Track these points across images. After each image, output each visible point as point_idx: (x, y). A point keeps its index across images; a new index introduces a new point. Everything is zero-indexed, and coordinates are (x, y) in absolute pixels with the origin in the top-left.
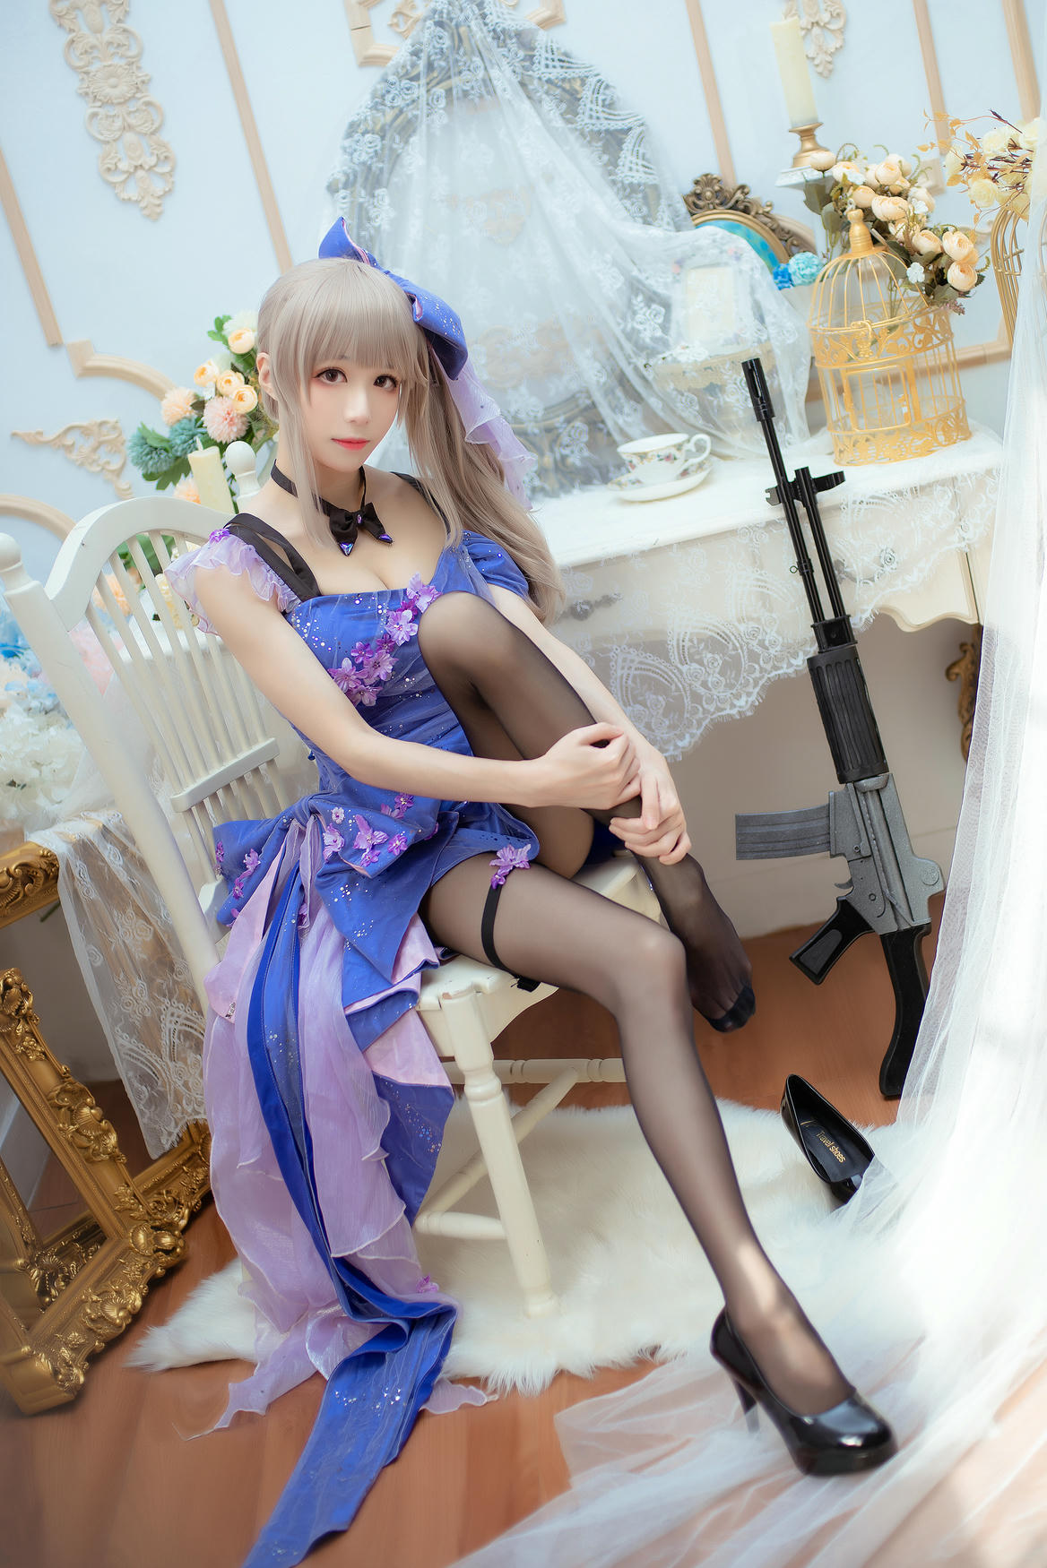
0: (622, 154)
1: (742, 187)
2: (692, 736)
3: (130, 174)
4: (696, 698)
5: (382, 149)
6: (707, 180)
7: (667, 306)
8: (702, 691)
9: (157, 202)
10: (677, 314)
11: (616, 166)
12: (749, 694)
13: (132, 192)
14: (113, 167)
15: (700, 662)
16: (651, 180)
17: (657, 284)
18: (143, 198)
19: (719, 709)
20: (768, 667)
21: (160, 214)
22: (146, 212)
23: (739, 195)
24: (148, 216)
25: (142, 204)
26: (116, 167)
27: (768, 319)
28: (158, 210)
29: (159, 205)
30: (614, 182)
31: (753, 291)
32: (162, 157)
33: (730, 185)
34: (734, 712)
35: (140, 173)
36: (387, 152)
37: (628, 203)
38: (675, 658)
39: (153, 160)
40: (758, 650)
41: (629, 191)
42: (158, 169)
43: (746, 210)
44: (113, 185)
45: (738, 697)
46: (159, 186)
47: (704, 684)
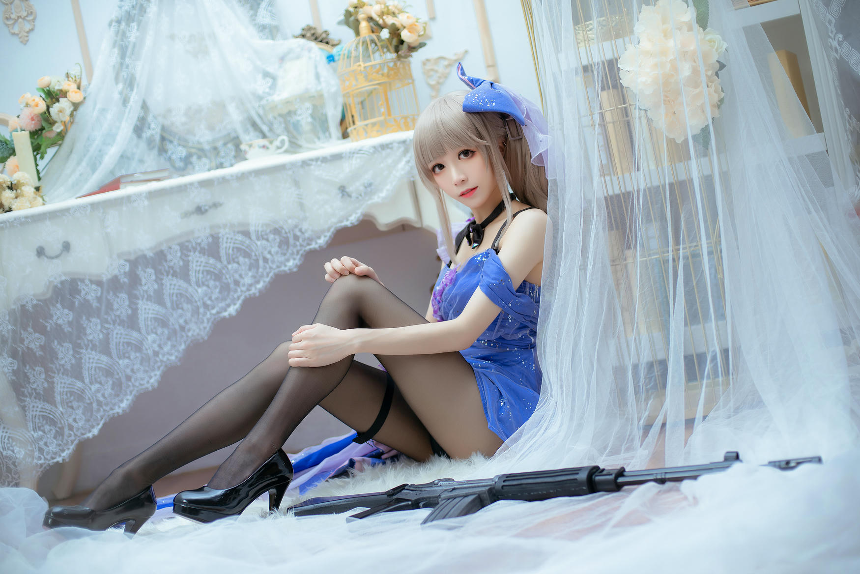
0: (260, 10)
1: (326, 32)
2: (264, 282)
3: (16, 21)
4: (266, 260)
5: (136, 4)
6: (309, 28)
7: (274, 78)
8: (269, 256)
9: (26, 34)
10: (280, 82)
11: (256, 15)
12: (294, 259)
13: (16, 30)
14: (8, 17)
15: (267, 240)
16: (274, 23)
17: (271, 69)
18: (20, 32)
19: (278, 267)
20: (305, 244)
21: (27, 41)
22: (21, 40)
23: (324, 35)
24: (22, 42)
25: (20, 36)
26: (10, 17)
27: (322, 79)
28: (26, 39)
29: (27, 36)
30: (255, 25)
31: (316, 67)
32: (29, 12)
33: (319, 31)
34: (286, 269)
35: (20, 20)
36: (138, 5)
37: (261, 34)
38: (254, 237)
39: (25, 14)
40: (298, 234)
41: (263, 28)
42: (28, 18)
43: (327, 43)
44: (7, 26)
45: (288, 260)
46: (28, 27)
47: (270, 252)
